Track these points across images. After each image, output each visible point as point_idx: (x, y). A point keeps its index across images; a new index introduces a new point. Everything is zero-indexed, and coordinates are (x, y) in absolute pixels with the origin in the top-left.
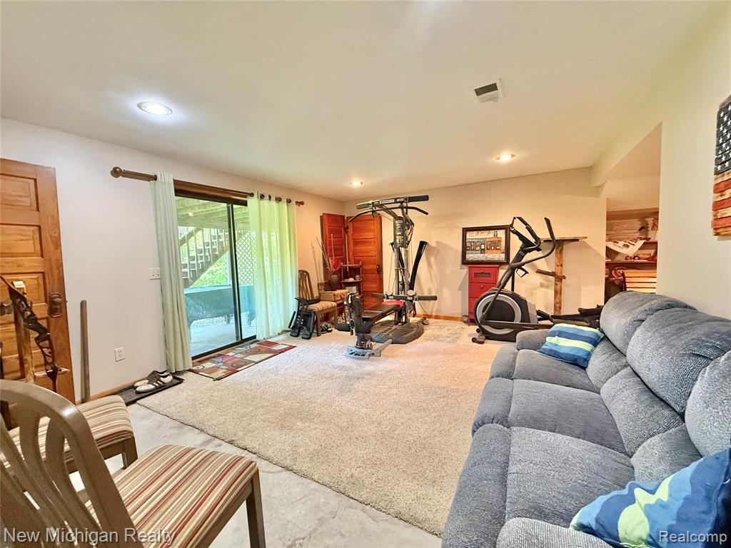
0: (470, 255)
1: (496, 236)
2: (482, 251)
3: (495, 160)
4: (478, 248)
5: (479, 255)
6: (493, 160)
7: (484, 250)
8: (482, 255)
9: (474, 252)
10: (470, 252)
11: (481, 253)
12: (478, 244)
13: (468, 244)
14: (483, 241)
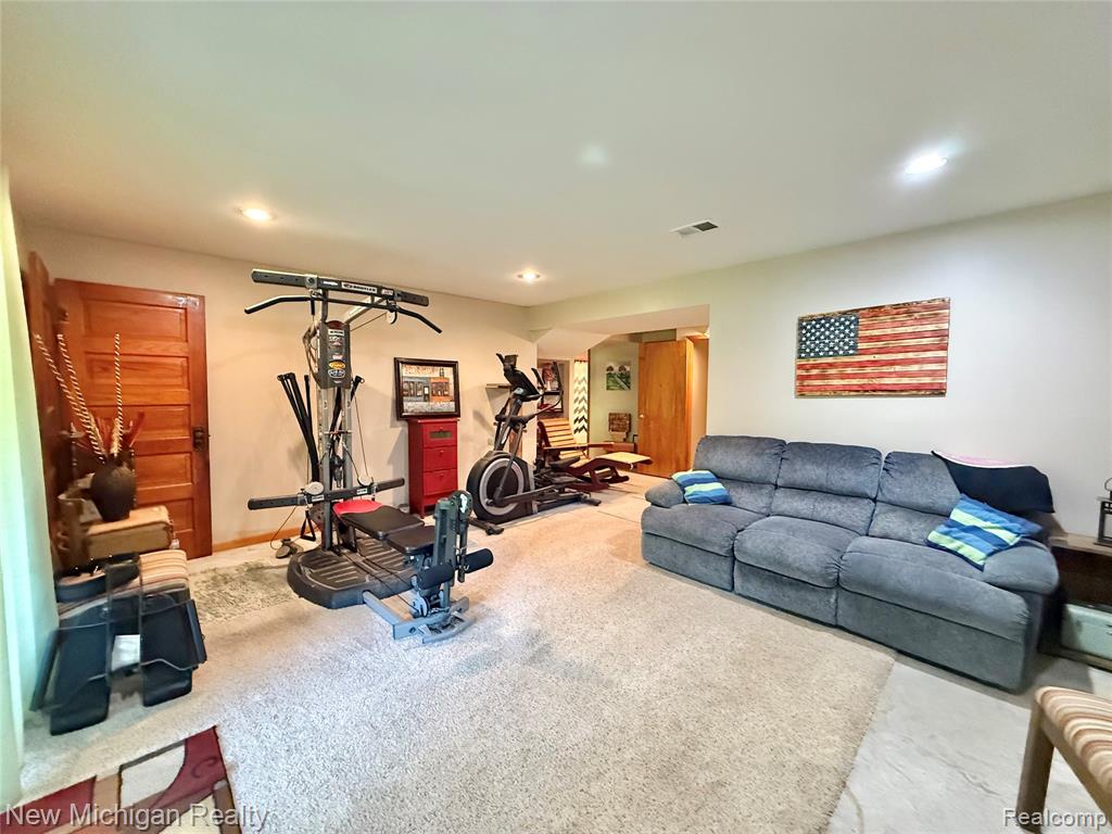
0: (410, 404)
1: (442, 375)
2: (426, 398)
3: (516, 278)
4: (419, 393)
5: (422, 403)
6: (514, 277)
7: (428, 395)
8: (426, 403)
9: (414, 399)
10: (409, 398)
11: (425, 401)
12: (419, 386)
13: (405, 386)
14: (426, 382)
